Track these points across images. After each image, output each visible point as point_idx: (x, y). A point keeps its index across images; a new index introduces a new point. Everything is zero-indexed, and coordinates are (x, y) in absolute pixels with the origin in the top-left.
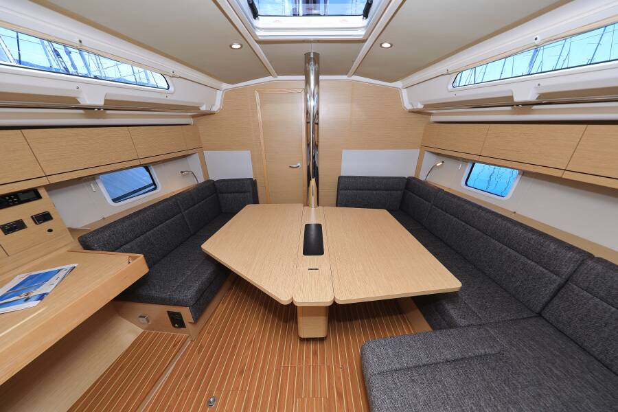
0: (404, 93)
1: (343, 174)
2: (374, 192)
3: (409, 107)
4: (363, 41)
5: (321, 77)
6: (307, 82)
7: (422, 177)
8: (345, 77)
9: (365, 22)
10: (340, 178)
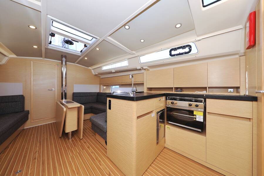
0: (92, 71)
1: (75, 92)
2: (87, 97)
3: (94, 74)
4: (80, 56)
5: (67, 63)
6: (62, 63)
7: (101, 92)
8: (73, 64)
9: (81, 53)
10: (74, 93)
